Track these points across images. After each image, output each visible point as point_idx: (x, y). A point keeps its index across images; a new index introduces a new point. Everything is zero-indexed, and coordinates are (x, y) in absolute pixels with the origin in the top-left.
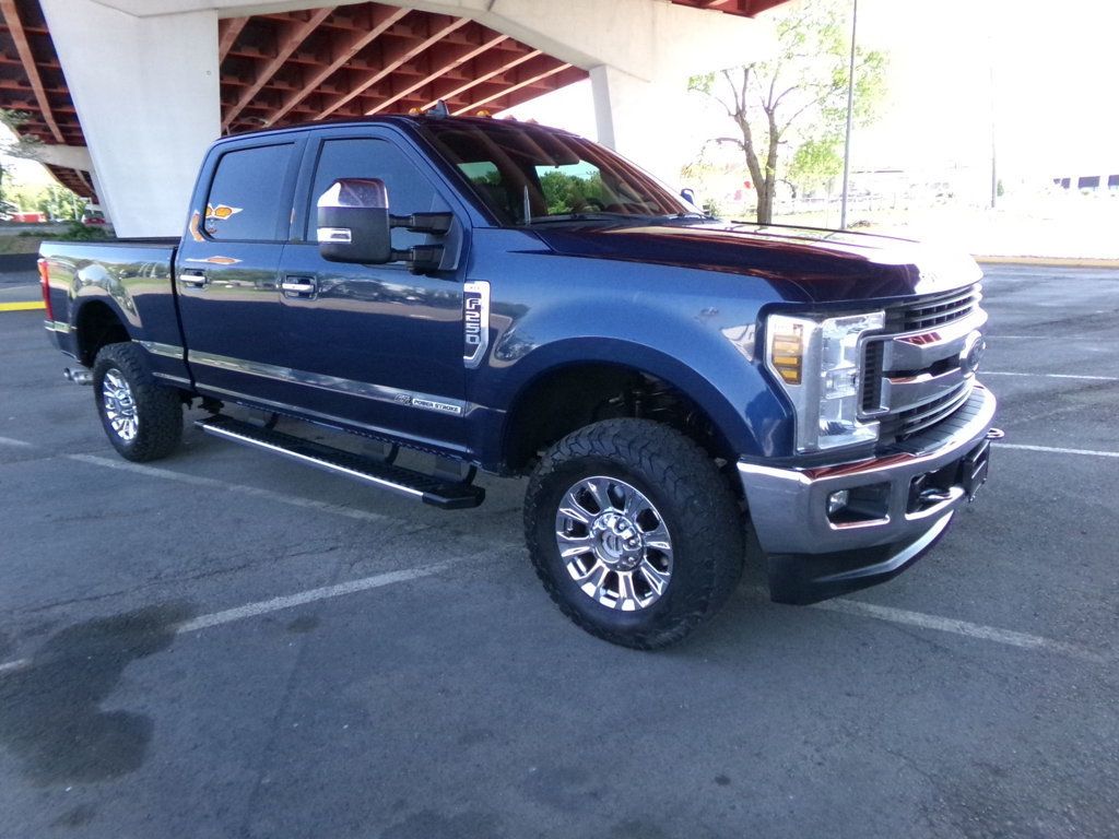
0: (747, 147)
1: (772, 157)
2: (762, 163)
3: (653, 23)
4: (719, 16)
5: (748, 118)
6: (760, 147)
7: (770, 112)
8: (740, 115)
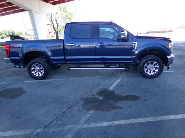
0: (53, 26)
1: (57, 28)
2: (56, 28)
3: (39, 4)
4: (50, 4)
5: (53, 21)
6: (55, 26)
7: (56, 20)
8: (51, 21)
